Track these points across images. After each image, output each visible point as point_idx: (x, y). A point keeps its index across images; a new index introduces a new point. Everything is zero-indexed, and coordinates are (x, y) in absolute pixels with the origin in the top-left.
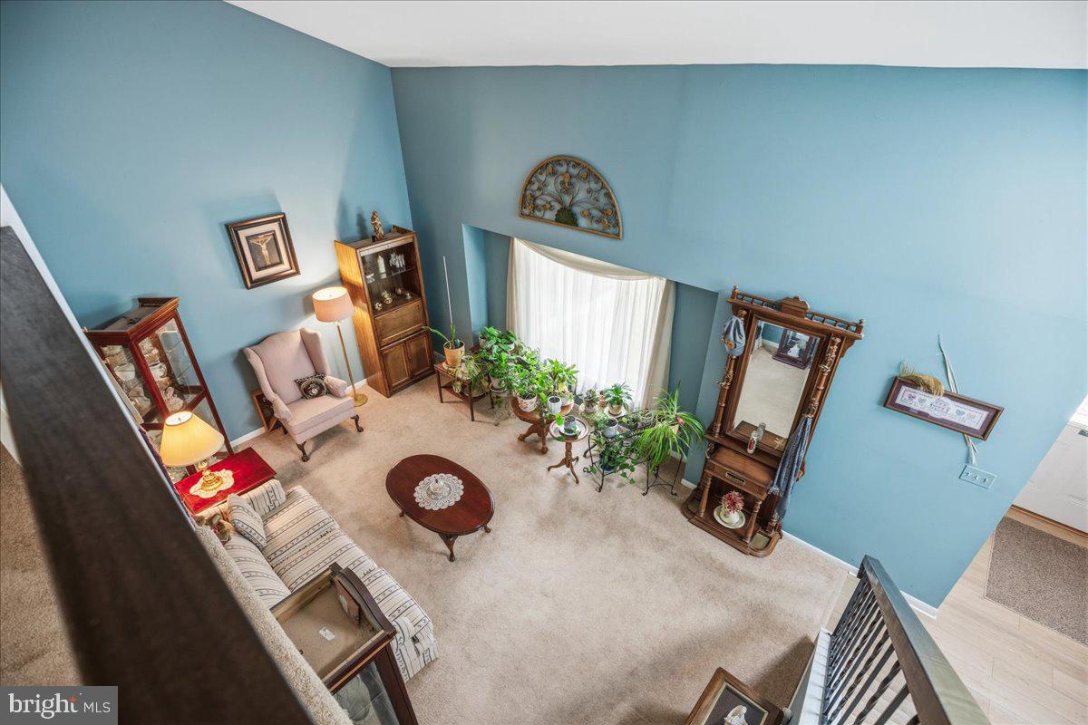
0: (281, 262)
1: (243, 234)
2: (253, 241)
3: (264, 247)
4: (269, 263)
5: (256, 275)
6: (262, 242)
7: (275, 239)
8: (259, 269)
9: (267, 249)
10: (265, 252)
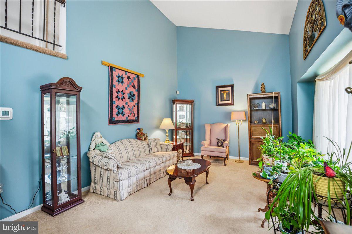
0: (229, 100)
1: (220, 89)
2: (222, 92)
3: (225, 94)
4: (225, 100)
5: (220, 102)
6: (225, 93)
7: (229, 92)
8: (221, 101)
9: (226, 95)
10: (225, 96)
